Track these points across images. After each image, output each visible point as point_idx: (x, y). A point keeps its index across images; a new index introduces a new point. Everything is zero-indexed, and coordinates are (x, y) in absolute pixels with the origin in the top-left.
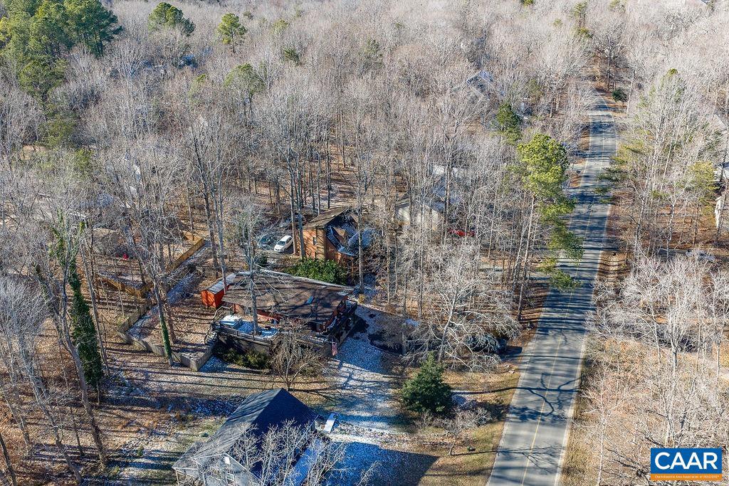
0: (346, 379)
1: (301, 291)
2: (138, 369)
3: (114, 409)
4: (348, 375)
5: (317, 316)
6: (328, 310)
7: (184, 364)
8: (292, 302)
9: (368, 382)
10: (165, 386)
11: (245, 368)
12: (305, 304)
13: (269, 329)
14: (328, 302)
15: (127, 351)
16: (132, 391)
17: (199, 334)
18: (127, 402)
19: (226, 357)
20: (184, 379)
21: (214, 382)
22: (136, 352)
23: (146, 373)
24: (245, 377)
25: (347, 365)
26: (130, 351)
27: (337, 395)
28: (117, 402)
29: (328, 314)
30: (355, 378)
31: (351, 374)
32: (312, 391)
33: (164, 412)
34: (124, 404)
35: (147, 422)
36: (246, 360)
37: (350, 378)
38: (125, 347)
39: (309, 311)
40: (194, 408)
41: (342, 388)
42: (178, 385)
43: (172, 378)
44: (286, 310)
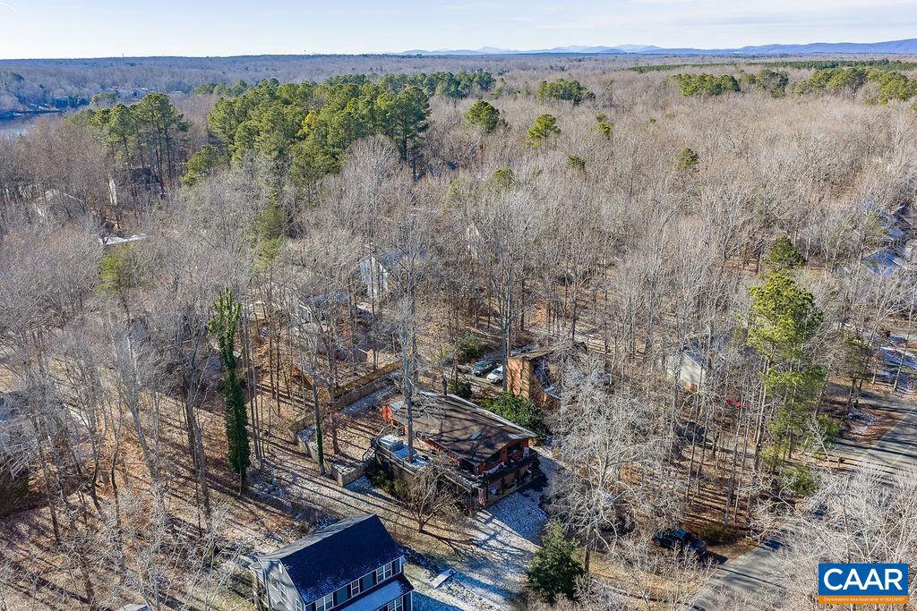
0: (488, 537)
1: (470, 424)
2: (291, 470)
3: (250, 503)
4: (493, 533)
5: (473, 456)
6: (489, 451)
7: (333, 477)
8: (457, 434)
9: (513, 547)
10: (306, 494)
11: (390, 497)
12: (469, 439)
13: (427, 459)
14: (493, 442)
15: (290, 450)
16: (274, 490)
17: (358, 448)
18: (264, 500)
19: (376, 479)
20: (326, 491)
21: (352, 502)
22: (298, 453)
23: (295, 476)
24: (386, 506)
25: (497, 522)
26: (292, 451)
27: (469, 552)
28: (256, 497)
29: (486, 455)
30: (500, 538)
31: (497, 533)
32: (446, 539)
33: (291, 519)
34: (261, 501)
35: (271, 523)
36: (392, 487)
37: (493, 537)
38: (291, 447)
39: (469, 447)
40: (320, 523)
41: (477, 546)
42: (318, 496)
43: (315, 488)
44: (446, 441)
